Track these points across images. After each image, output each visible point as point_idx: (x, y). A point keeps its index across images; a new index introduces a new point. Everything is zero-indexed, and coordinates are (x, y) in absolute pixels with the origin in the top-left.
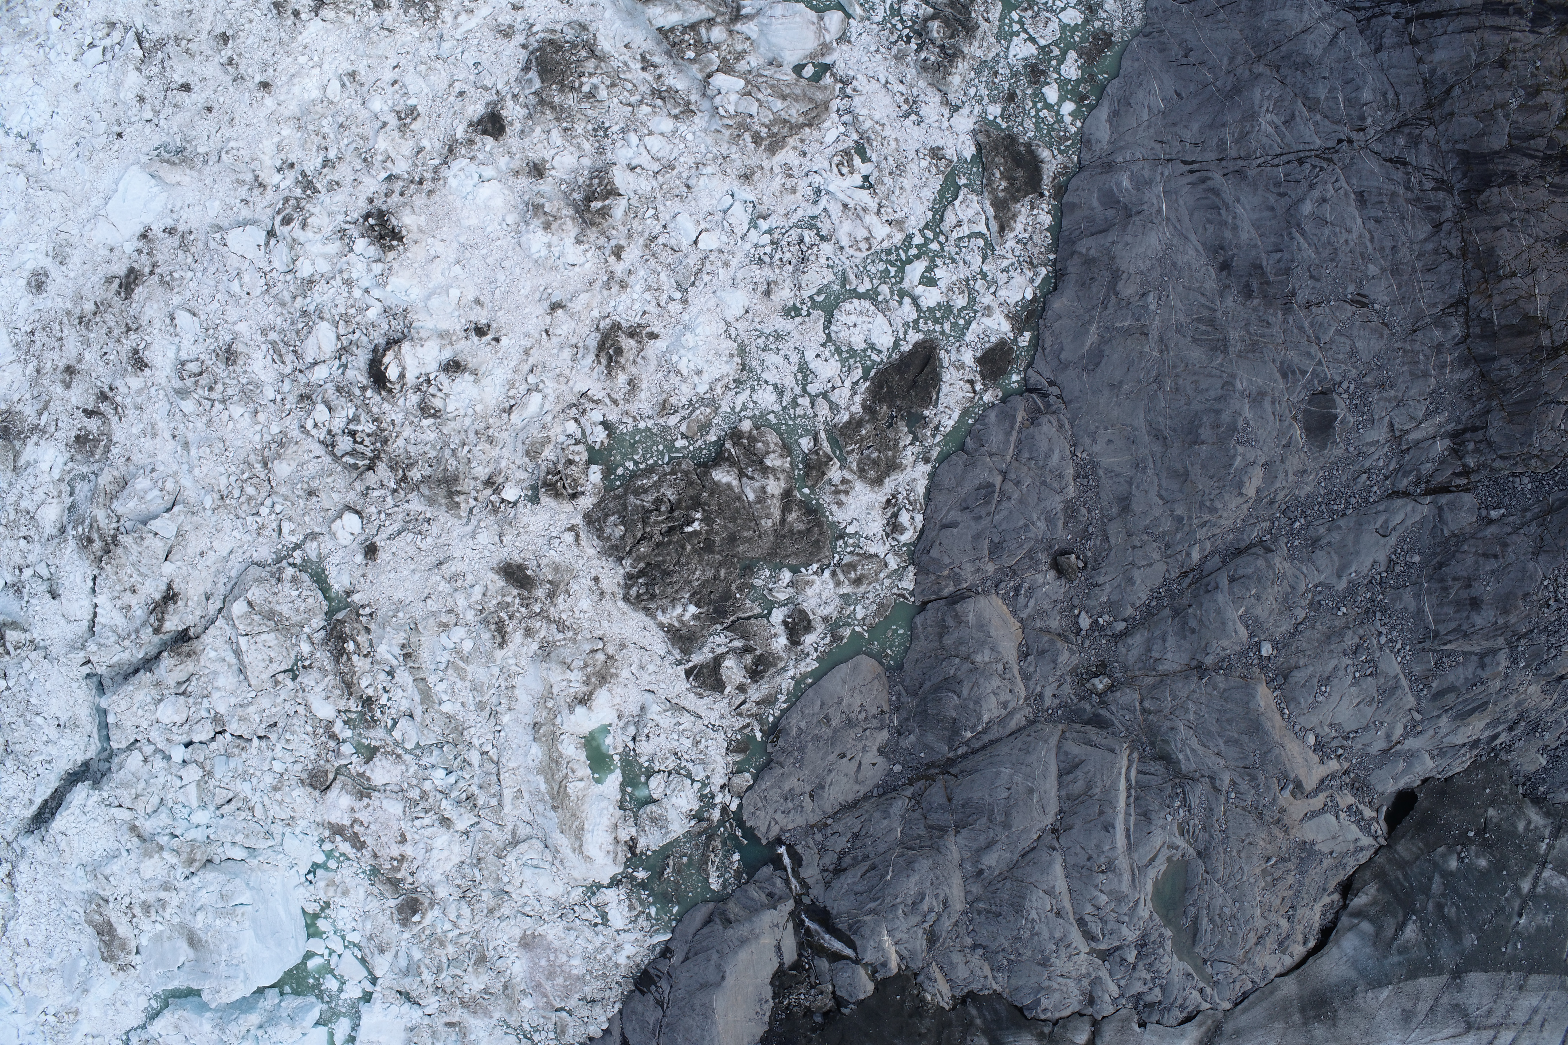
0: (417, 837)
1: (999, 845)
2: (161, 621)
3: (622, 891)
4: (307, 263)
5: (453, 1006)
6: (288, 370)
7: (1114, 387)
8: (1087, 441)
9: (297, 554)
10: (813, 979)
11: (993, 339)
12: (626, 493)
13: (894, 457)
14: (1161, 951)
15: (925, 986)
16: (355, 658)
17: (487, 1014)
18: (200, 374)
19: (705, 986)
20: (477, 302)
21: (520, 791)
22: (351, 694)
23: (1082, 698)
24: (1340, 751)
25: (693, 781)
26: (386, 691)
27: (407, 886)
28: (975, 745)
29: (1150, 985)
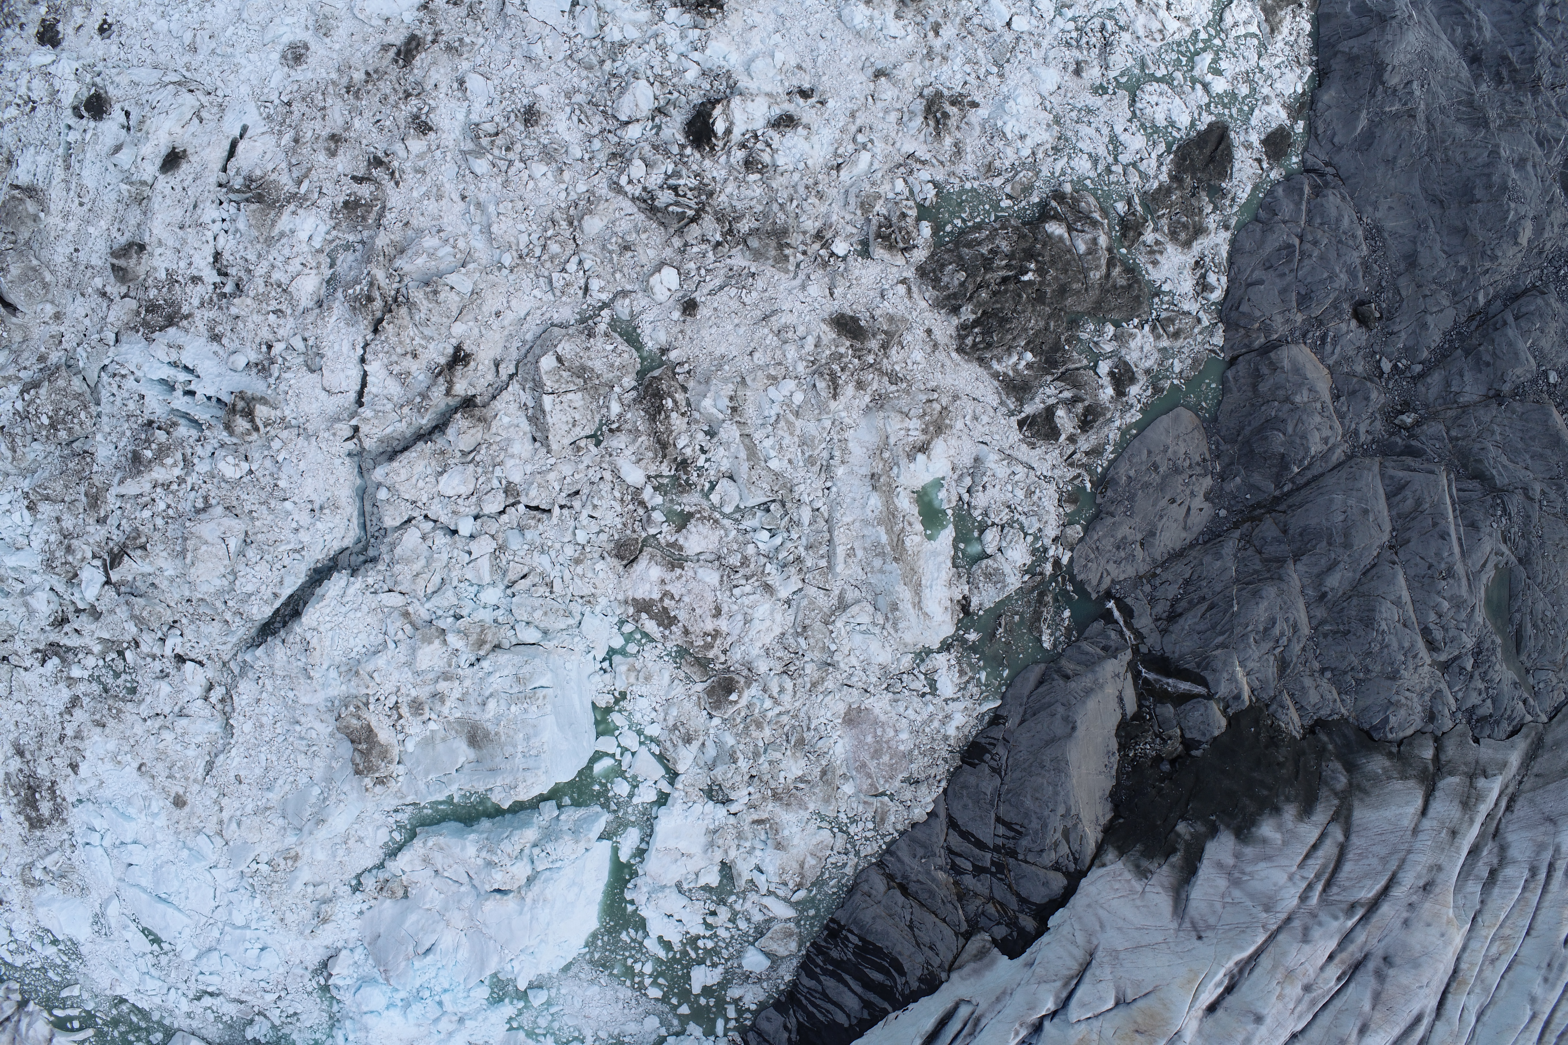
0: (735, 607)
1: (1342, 565)
2: (450, 384)
3: (953, 655)
4: (615, 29)
5: (764, 799)
6: (595, 130)
7: (1389, 162)
8: (1370, 209)
9: (605, 313)
10: (1156, 728)
11: (1274, 126)
12: (960, 248)
13: (1200, 223)
14: (1494, 659)
15: (1278, 715)
16: (674, 415)
17: (803, 806)
18: (497, 134)
19: (1052, 741)
20: (799, 67)
21: (852, 548)
22: (664, 456)
23: (1391, 434)
25: (1026, 534)
26: (703, 451)
27: (718, 666)
28: (1301, 481)
29: (1484, 695)
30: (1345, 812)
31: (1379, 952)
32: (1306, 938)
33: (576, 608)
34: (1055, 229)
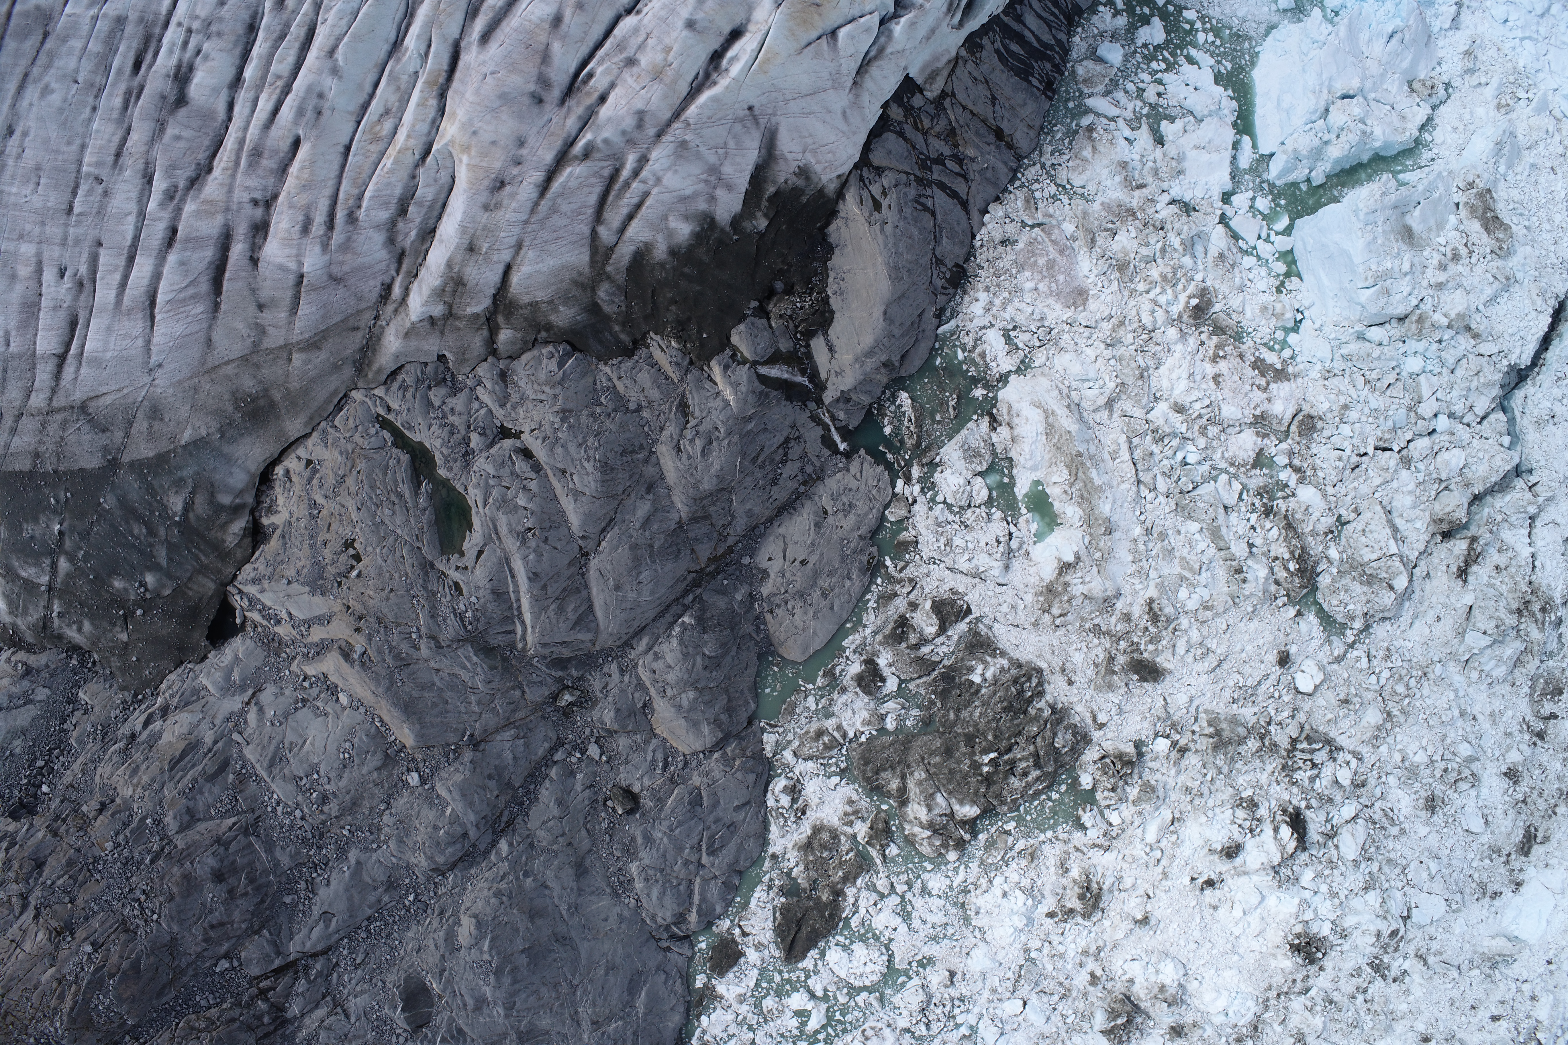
0: (1204, 386)
1: (637, 526)
2: (1470, 549)
3: (995, 371)
5: (1142, 210)
6: (1378, 805)
7: (611, 968)
8: (626, 913)
9: (1351, 639)
10: (792, 327)
11: (731, 975)
12: (1056, 771)
13: (806, 855)
14: (445, 451)
15: (680, 356)
16: (1287, 556)
17: (1106, 207)
19: (901, 298)
22: (1286, 517)
23: (581, 678)
24: (306, 684)
25: (945, 502)
26: (1253, 528)
27: (1205, 329)
28: (676, 609)
29: (446, 409)
30: (599, 258)
31: (550, 108)
32: (641, 117)
33: (1338, 365)
34: (970, 811)
